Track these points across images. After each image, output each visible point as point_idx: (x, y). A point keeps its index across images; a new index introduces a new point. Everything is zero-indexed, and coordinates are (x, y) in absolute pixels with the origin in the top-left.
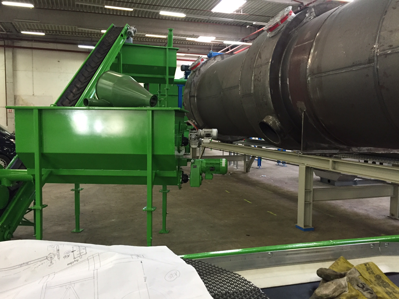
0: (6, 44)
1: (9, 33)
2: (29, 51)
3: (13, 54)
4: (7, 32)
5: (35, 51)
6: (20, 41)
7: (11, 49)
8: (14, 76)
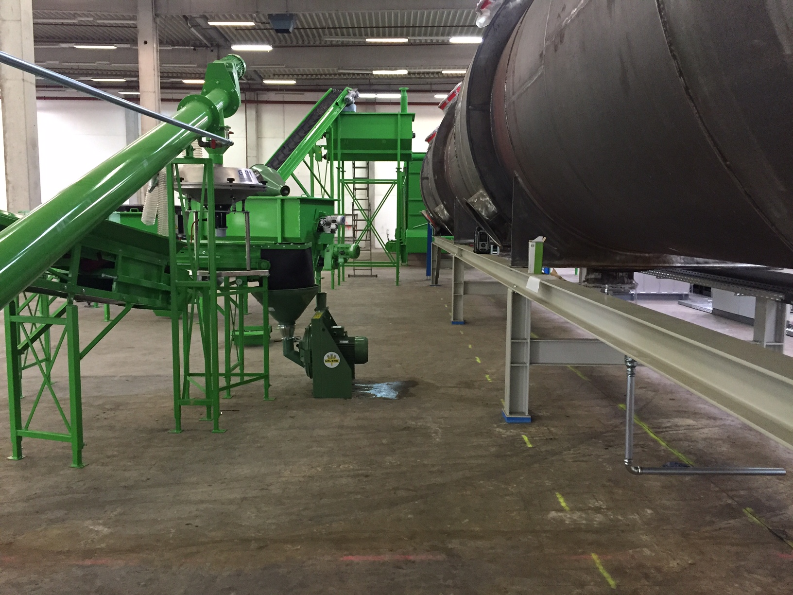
0: (248, 98)
1: (249, 82)
2: (279, 107)
3: (257, 112)
4: (248, 80)
5: (287, 106)
6: (266, 92)
7: (254, 105)
8: (258, 148)
